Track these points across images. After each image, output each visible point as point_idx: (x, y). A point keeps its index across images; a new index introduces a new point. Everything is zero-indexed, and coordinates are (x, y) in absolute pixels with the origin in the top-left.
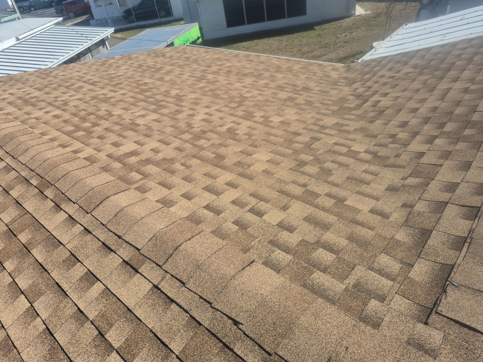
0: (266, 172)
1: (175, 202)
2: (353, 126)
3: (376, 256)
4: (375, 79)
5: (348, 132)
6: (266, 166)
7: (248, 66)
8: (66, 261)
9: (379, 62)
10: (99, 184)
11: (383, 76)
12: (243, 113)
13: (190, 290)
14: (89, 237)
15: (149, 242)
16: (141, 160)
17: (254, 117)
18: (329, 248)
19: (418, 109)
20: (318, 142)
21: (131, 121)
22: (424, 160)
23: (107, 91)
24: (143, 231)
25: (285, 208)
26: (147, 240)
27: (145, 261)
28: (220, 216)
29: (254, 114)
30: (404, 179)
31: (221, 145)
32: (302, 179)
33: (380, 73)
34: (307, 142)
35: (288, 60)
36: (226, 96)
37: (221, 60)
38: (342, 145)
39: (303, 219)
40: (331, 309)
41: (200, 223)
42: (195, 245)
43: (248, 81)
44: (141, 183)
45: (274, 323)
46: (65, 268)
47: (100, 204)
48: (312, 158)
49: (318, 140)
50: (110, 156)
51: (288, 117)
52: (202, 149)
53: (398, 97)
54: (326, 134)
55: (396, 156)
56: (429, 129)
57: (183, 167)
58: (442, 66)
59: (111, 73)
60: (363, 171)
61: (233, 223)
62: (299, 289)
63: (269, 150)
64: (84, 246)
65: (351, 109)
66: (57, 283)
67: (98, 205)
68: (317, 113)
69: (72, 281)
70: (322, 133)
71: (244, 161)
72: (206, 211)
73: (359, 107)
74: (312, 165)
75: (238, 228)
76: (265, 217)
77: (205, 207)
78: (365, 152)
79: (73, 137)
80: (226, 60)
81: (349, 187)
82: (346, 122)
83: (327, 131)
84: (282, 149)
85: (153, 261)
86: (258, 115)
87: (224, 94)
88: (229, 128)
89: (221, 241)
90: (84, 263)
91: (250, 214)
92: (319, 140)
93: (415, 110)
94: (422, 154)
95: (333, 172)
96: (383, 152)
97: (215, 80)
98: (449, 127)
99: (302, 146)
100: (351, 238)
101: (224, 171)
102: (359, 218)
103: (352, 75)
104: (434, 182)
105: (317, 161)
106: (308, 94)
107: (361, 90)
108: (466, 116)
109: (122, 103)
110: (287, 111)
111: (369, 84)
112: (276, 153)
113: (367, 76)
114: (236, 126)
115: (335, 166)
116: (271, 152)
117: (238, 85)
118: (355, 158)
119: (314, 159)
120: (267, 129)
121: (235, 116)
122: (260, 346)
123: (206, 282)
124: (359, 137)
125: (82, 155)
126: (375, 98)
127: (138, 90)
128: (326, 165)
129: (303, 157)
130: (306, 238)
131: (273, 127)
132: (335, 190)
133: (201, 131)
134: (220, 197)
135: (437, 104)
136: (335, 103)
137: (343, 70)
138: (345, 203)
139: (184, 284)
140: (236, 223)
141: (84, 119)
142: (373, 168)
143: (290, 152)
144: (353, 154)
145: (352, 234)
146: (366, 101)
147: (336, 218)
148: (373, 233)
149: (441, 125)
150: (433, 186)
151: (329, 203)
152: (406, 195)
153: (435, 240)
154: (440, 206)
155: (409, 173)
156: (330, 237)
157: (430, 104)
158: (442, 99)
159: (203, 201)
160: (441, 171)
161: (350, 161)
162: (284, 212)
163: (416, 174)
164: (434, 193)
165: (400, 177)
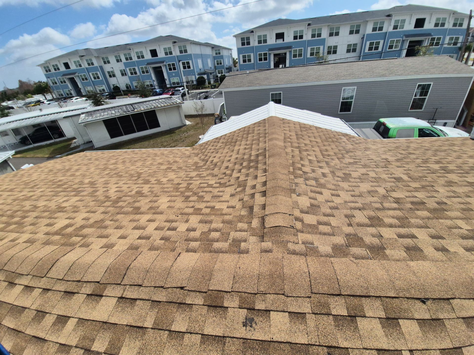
0: (169, 207)
1: (114, 244)
2: (205, 174)
3: (237, 225)
4: (207, 151)
5: (204, 177)
6: (168, 204)
7: (135, 156)
8: (35, 318)
9: (206, 143)
10: (45, 254)
11: (210, 149)
12: (143, 181)
13: (146, 287)
14: (50, 294)
15: (105, 274)
16: (77, 228)
17: (151, 181)
18: (216, 230)
20: (192, 185)
21: (57, 207)
22: (240, 179)
23: (26, 193)
24: (98, 269)
25: (187, 221)
26: (103, 274)
27: (106, 287)
28: (150, 239)
30: (235, 190)
31: (135, 202)
32: (191, 204)
33: (209, 148)
34: (186, 187)
35: (159, 150)
36: (127, 175)
37: (116, 156)
38: (204, 183)
39: (199, 223)
40: (226, 256)
41: (138, 248)
42: (140, 261)
43: (139, 164)
44: (82, 242)
45: (203, 276)
46: (36, 323)
47: (52, 267)
48: (191, 193)
49: (191, 184)
50: (47, 234)
51: (171, 177)
52: (123, 207)
53: (220, 157)
54: (194, 180)
55: (229, 182)
56: (237, 167)
57: (112, 222)
58: (233, 141)
59: (25, 180)
60: (218, 192)
61: (160, 240)
62: (209, 254)
63: (167, 196)
64: (47, 301)
65: (201, 166)
66: (33, 336)
67: (51, 269)
68: (186, 172)
69: (47, 329)
71: (154, 206)
72: (139, 241)
73: (205, 165)
74: (193, 196)
75: (164, 241)
76: (178, 230)
77: (138, 239)
78: (215, 183)
79: (6, 231)
80: (120, 155)
81: (214, 201)
82: (201, 173)
83: (194, 179)
84: (174, 193)
85: (112, 284)
86: (153, 180)
87: (125, 174)
88: (137, 191)
89: (156, 252)
90: (52, 313)
91: (168, 231)
93: (229, 161)
94: (238, 177)
95: (204, 197)
96: (222, 181)
97: (116, 167)
98: (245, 164)
99: (184, 189)
100: (223, 222)
101: (143, 215)
102: (224, 212)
103: (196, 151)
104: (247, 187)
105: (195, 194)
106: (177, 164)
107: (203, 157)
108: (249, 158)
109: (43, 197)
110: (169, 174)
111: (205, 153)
112: (171, 196)
113: (203, 151)
114: (141, 189)
115: (204, 193)
117: (132, 167)
118: (212, 187)
120: (161, 186)
121: (138, 184)
122: (199, 292)
123: (156, 277)
124: (210, 178)
125: (21, 241)
126: (211, 159)
127: (55, 186)
128: (200, 194)
129: (187, 194)
130: (203, 231)
131: (164, 184)
132: (208, 204)
133: (117, 198)
134: (146, 229)
135: (237, 156)
136: (193, 165)
137: (191, 150)
138: (215, 208)
139: (140, 286)
140: (162, 239)
141: (12, 217)
142: (221, 189)
143: (179, 193)
144: (210, 186)
145: (223, 220)
146: (207, 161)
147: (214, 216)
148: (232, 216)
149: (242, 164)
150: (247, 188)
151: (208, 211)
152: (239, 196)
153: (256, 209)
154: (253, 196)
155: (237, 187)
156: (214, 225)
157: (234, 156)
158: (238, 154)
159: (135, 236)
160: (248, 182)
161: (210, 189)
162: (187, 223)
163: (239, 186)
164: (249, 191)
165: (234, 189)
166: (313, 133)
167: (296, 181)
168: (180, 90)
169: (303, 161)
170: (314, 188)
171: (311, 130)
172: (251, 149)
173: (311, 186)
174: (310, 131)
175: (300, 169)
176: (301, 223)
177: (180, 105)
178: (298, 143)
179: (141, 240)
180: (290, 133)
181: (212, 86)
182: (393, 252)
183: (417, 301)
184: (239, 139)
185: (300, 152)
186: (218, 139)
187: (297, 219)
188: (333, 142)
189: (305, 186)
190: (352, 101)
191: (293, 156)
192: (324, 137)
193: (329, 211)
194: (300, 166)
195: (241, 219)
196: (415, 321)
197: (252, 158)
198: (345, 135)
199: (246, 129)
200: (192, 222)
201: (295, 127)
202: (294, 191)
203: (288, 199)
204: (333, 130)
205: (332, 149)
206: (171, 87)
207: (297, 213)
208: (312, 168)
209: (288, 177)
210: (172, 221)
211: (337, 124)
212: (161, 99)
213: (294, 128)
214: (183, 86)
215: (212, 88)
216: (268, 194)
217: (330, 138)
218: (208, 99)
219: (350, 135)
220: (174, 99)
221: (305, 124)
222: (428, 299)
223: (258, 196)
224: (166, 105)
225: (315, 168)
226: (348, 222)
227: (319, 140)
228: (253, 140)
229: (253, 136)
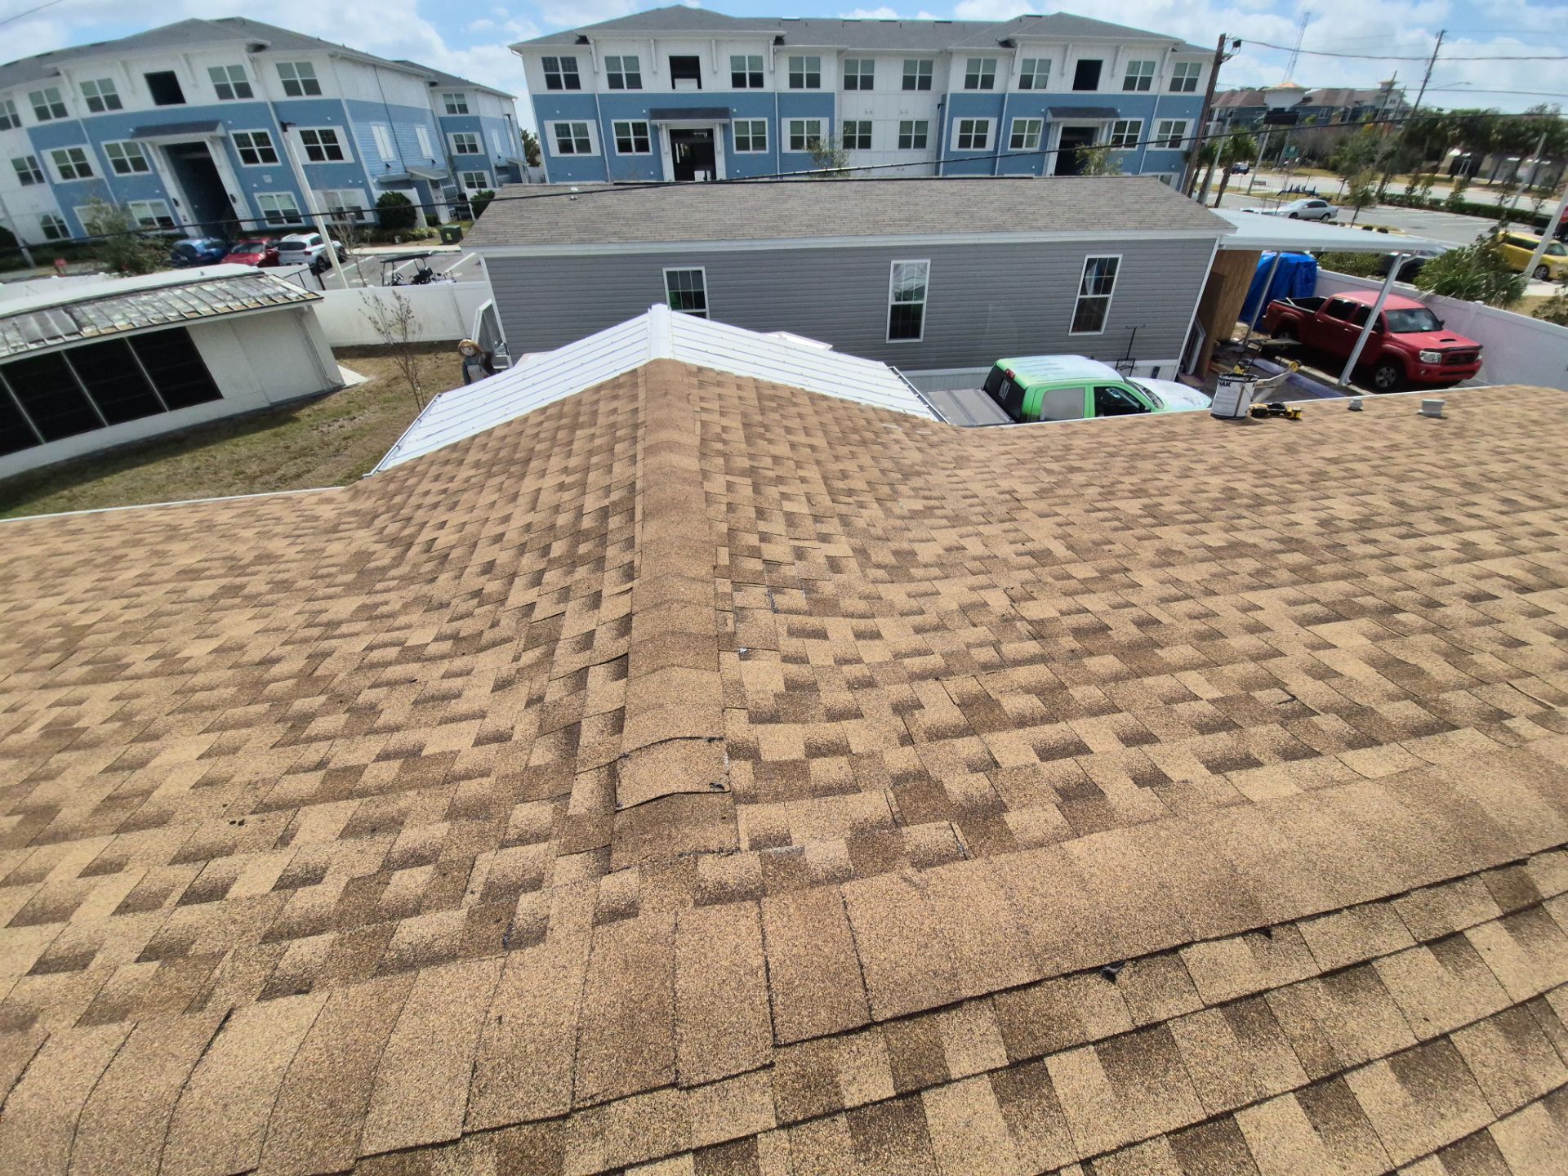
0: (207, 783)
2: (395, 601)
3: (507, 818)
4: (414, 501)
5: (392, 615)
6: (202, 769)
9: (411, 468)
11: (427, 493)
12: (86, 669)
17: (128, 666)
18: (416, 859)
19: (503, 534)
20: (328, 660)
22: (538, 614)
25: (284, 840)
28: (92, 966)
29: (124, 661)
30: (516, 659)
31: (33, 780)
32: (314, 753)
33: (421, 489)
34: (301, 671)
38: (385, 645)
39: (341, 836)
40: (447, 975)
41: (33, 1019)
45: (331, 1103)
48: (323, 698)
49: (327, 654)
51: (234, 633)
53: (464, 524)
54: (343, 636)
55: (492, 627)
56: (529, 562)
58: (518, 456)
60: (443, 677)
61: (138, 960)
62: (371, 986)
63: (201, 728)
65: (382, 570)
68: (309, 599)
70: (334, 637)
71: (127, 786)
72: (39, 981)
73: (398, 561)
74: (328, 713)
75: (157, 964)
76: (234, 891)
77: (33, 972)
78: (436, 640)
81: (423, 720)
82: (379, 599)
83: (344, 629)
84: (238, 712)
86: (139, 658)
88: (50, 724)
89: (115, 1026)
91: (185, 909)
92: (329, 654)
93: (499, 538)
94: (531, 606)
95: (380, 707)
96: (467, 627)
98: (558, 549)
99: (290, 682)
100: (453, 814)
101: (65, 845)
102: (459, 767)
103: (365, 505)
104: (560, 644)
105: (339, 699)
106: (272, 567)
107: (392, 528)
108: (574, 525)
110: (225, 621)
111: (405, 512)
112: (223, 727)
113: (398, 499)
114: (72, 711)
115: (382, 692)
116: (206, 731)
118: (418, 660)
119: (329, 699)
120: (178, 682)
121: (61, 685)
124: (414, 617)
126: (426, 535)
128: (361, 699)
129: (300, 705)
130: (358, 872)
131: (195, 672)
132: (395, 741)
134: (73, 919)
135: (531, 517)
136: (345, 568)
137: (345, 496)
138: (424, 753)
140: (148, 954)
142: (459, 663)
143: (263, 708)
144: (416, 654)
145: (452, 804)
146: (411, 545)
147: (412, 793)
148: (492, 779)
149: (546, 550)
150: (561, 649)
151: (388, 771)
152: (527, 683)
153: (589, 735)
154: (580, 678)
155: (521, 646)
156: (410, 837)
157: (518, 521)
158: (533, 509)
159: (20, 958)
160: (566, 623)
161: (412, 669)
162: (288, 849)
163: (532, 642)
164: (567, 659)
165: (510, 658)
166: (800, 416)
167: (740, 599)
168: (303, 246)
169: (765, 520)
170: (800, 617)
171: (795, 405)
172: (583, 486)
173: (790, 612)
174: (793, 410)
175: (755, 553)
176: (748, 765)
177: (303, 305)
178: (752, 457)
179: (49, 978)
180: (725, 422)
181: (443, 233)
182: (1027, 816)
183: (1092, 980)
184: (539, 447)
185: (757, 489)
186: (457, 452)
187: (737, 751)
188: (864, 443)
189: (770, 614)
190: (921, 305)
191: (731, 508)
192: (837, 429)
193: (843, 698)
194: (753, 540)
195: (526, 786)
196: (1091, 1048)
197: (587, 523)
198: (902, 418)
199: (566, 409)
200: (308, 838)
201: (740, 398)
202: (727, 642)
203: (708, 676)
204: (863, 402)
205: (861, 468)
206: (262, 233)
207: (738, 727)
208: (797, 543)
209: (710, 590)
210: (209, 854)
211: (875, 381)
212: (212, 280)
213: (736, 402)
214: (316, 230)
215: (446, 242)
216: (637, 664)
217: (855, 430)
218: (433, 284)
219: (915, 417)
220: (275, 283)
221: (774, 387)
222: (1119, 964)
223: (598, 678)
224: (236, 305)
225: (806, 544)
226: (903, 728)
227: (820, 441)
228: (591, 453)
229: (593, 437)
